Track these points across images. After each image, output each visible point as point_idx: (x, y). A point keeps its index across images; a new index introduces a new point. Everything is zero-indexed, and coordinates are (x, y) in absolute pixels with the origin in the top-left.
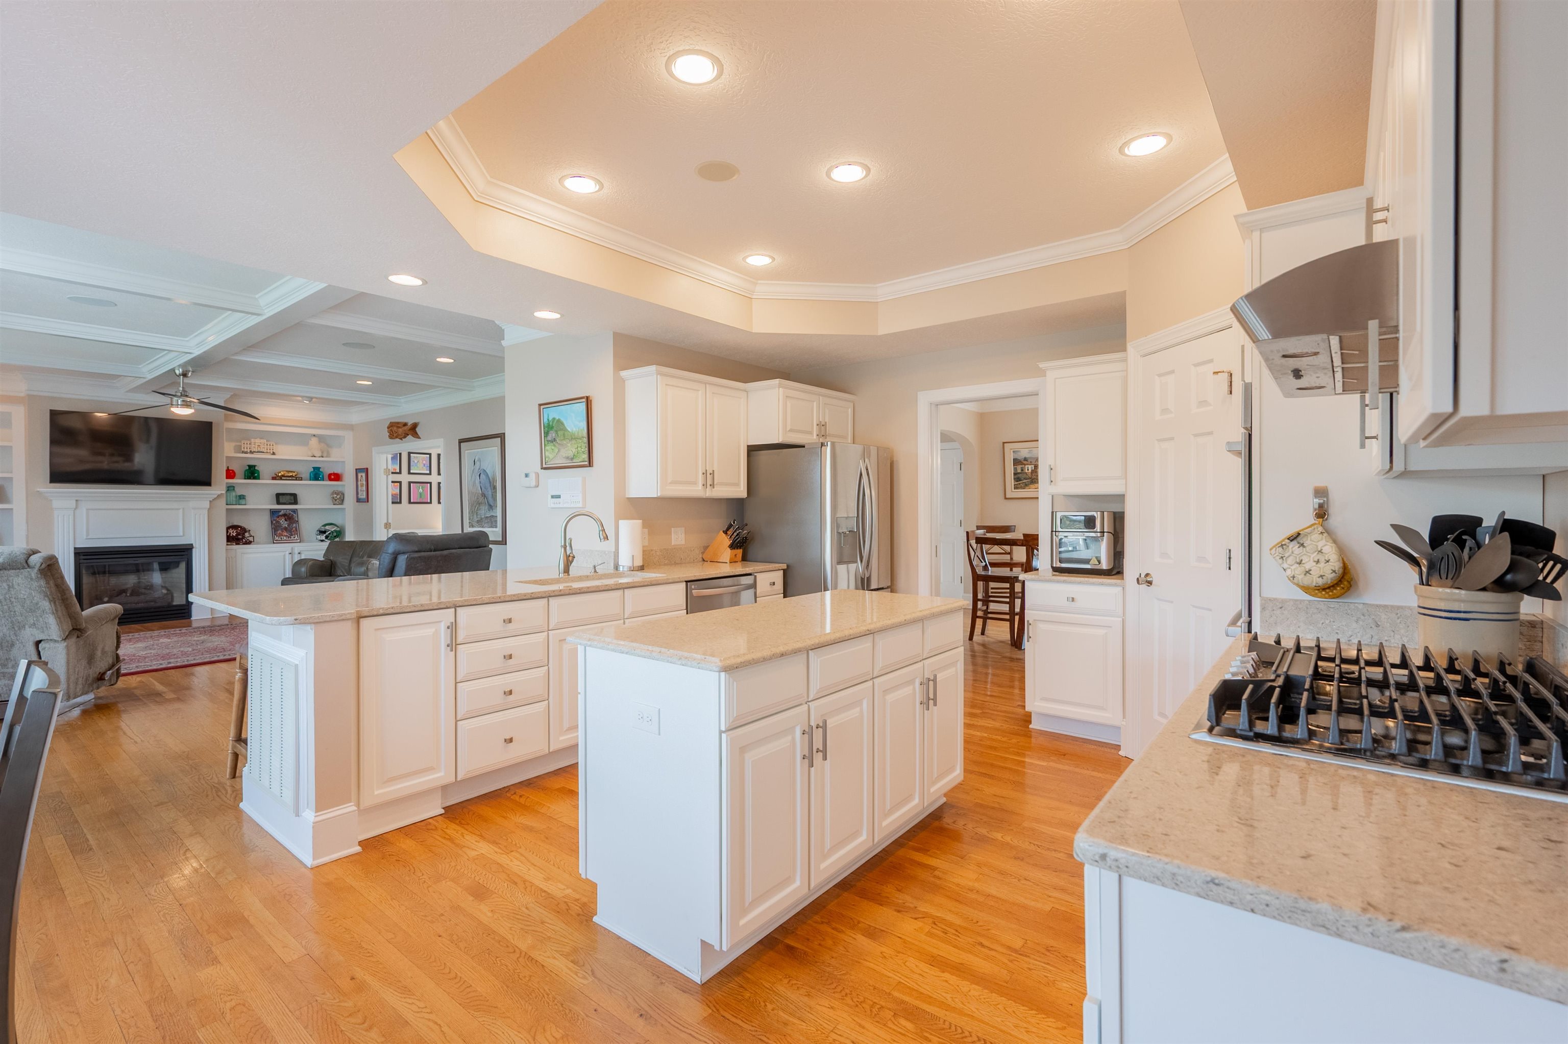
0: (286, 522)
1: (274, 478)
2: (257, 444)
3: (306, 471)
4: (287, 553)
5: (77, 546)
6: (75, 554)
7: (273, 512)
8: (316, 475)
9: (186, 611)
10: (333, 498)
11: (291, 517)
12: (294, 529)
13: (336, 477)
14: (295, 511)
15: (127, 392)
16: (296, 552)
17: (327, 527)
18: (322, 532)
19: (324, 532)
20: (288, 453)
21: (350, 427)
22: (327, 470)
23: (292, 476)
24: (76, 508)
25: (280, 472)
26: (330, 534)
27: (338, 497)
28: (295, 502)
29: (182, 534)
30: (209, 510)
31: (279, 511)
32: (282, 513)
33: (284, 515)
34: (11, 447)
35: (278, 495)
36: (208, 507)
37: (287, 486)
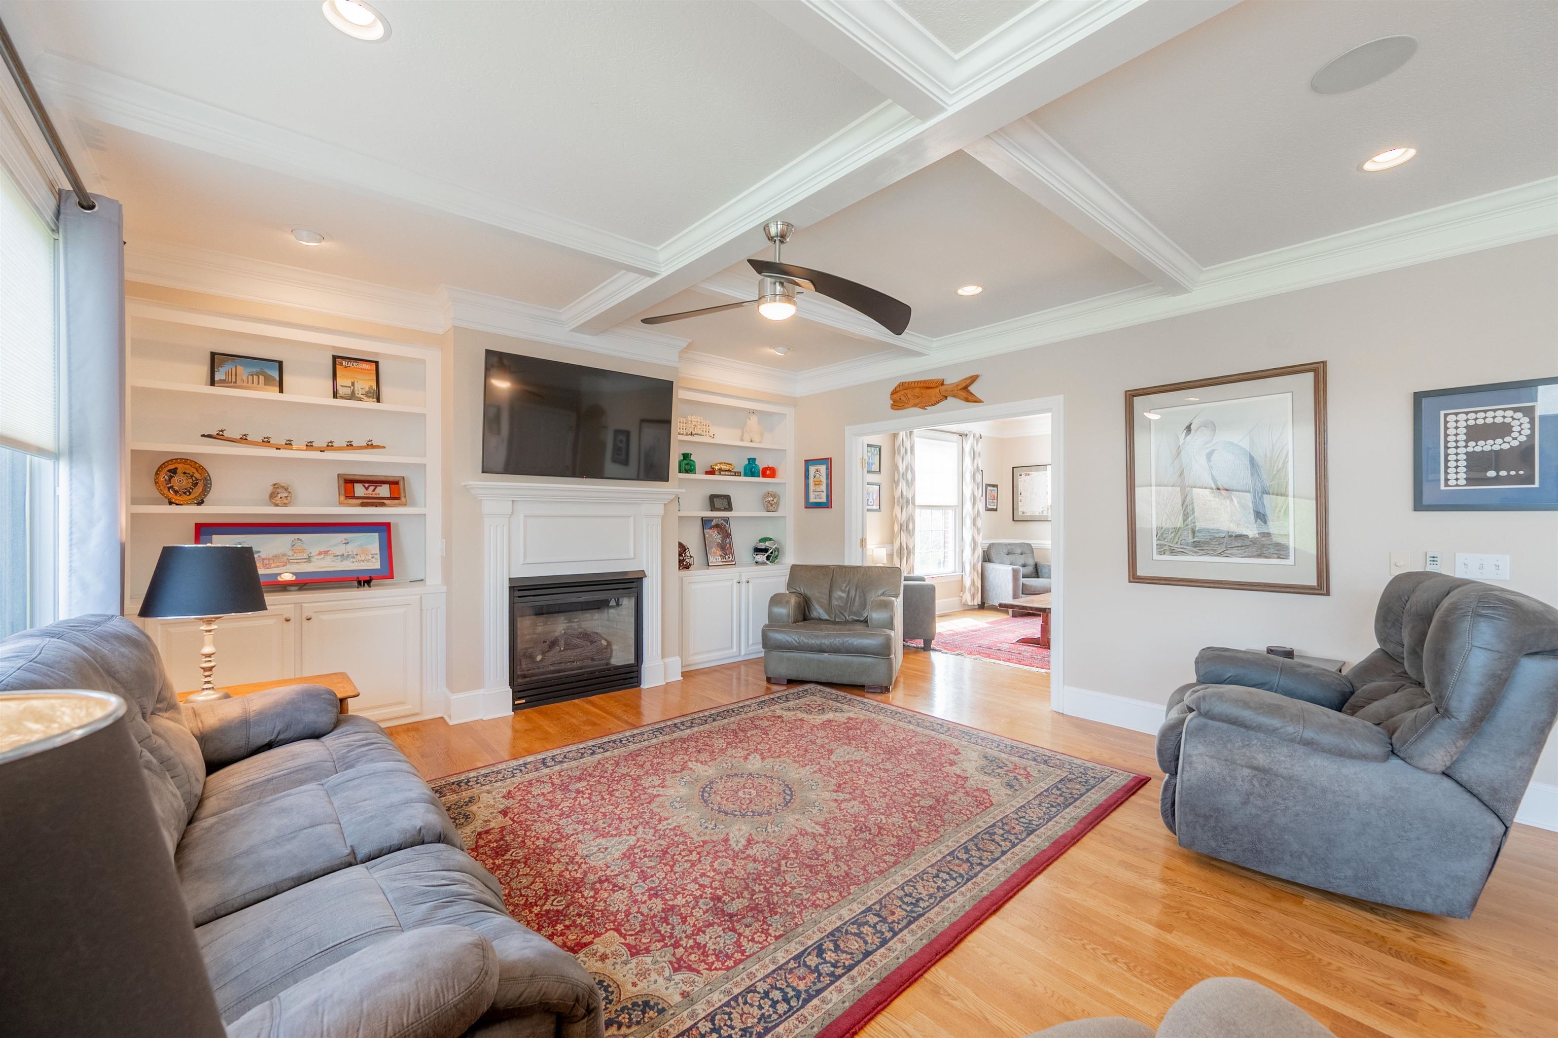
0: (719, 536)
1: (707, 473)
2: (694, 423)
3: (740, 464)
4: (735, 581)
5: (511, 577)
6: (512, 589)
7: (705, 522)
8: (751, 469)
9: (635, 674)
10: (769, 502)
11: (723, 528)
12: (728, 546)
13: (769, 472)
14: (727, 520)
15: (573, 330)
16: (744, 580)
17: (767, 544)
18: (758, 550)
19: (766, 550)
20: (724, 435)
21: (793, 402)
22: (761, 464)
23: (729, 471)
24: (511, 515)
25: (716, 465)
26: (772, 553)
27: (775, 500)
28: (729, 508)
29: (632, 556)
30: (663, 518)
31: (710, 520)
32: (713, 523)
33: (717, 526)
34: (425, 415)
35: (712, 498)
36: (662, 513)
37: (722, 484)
